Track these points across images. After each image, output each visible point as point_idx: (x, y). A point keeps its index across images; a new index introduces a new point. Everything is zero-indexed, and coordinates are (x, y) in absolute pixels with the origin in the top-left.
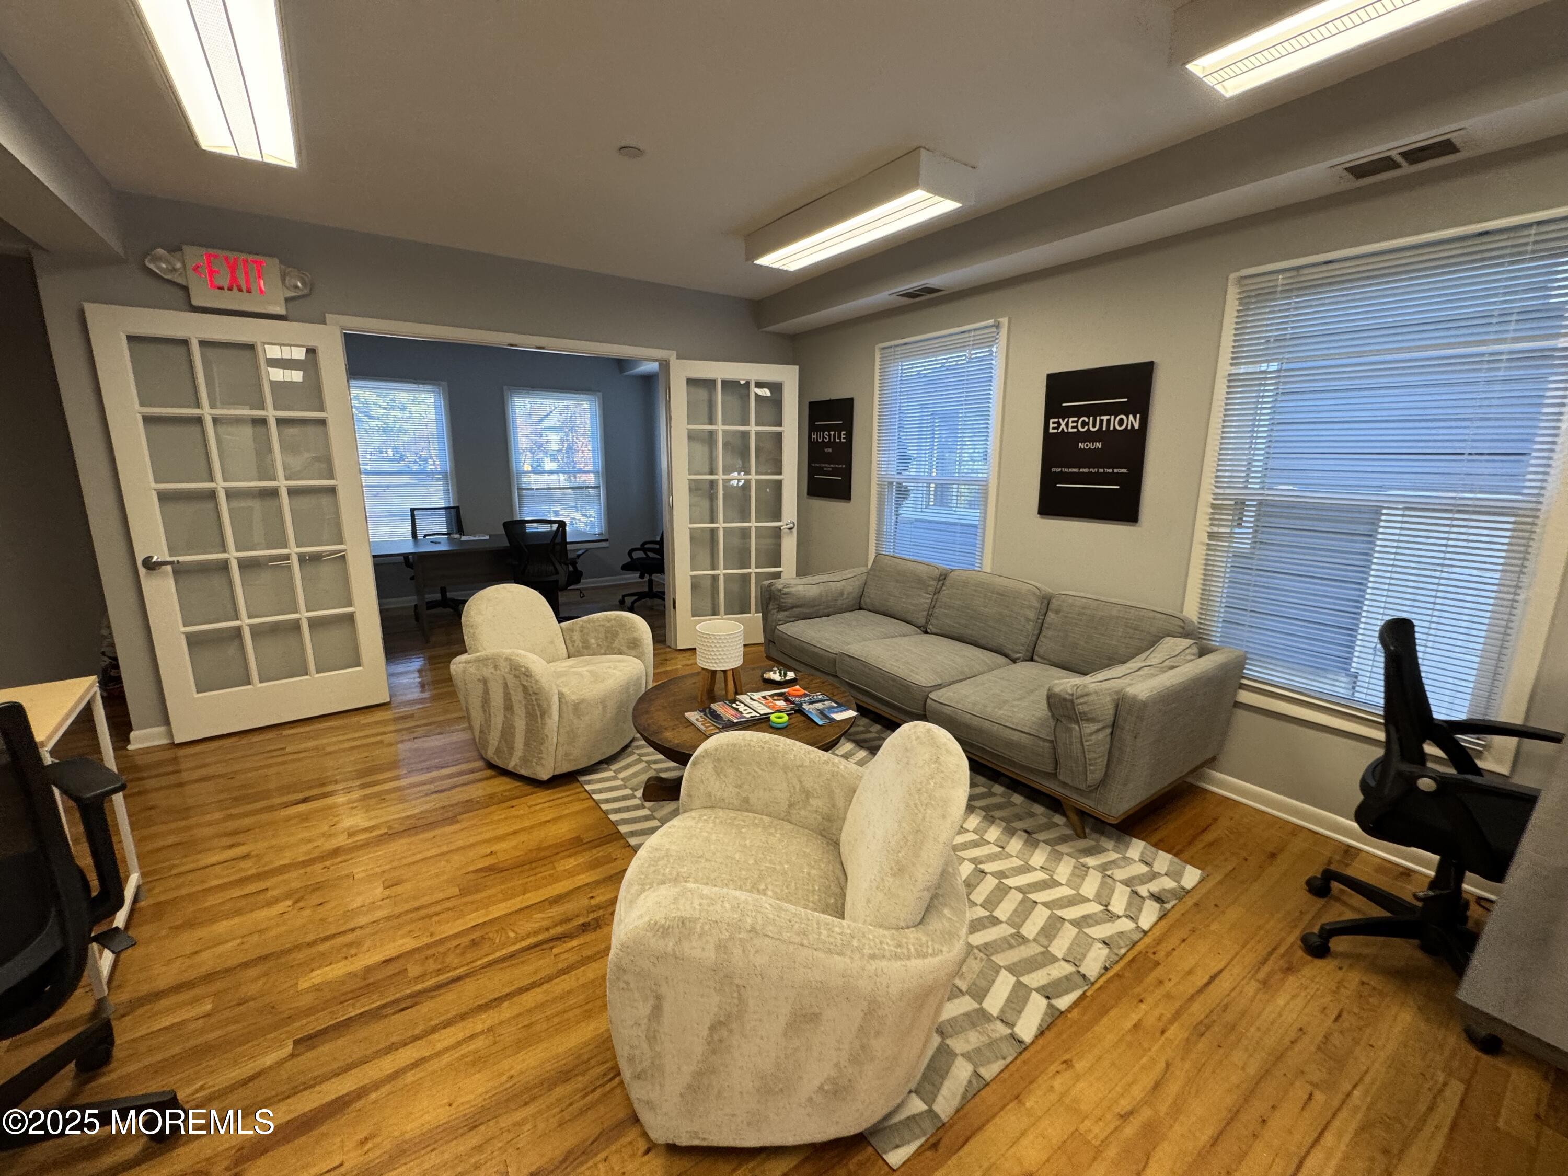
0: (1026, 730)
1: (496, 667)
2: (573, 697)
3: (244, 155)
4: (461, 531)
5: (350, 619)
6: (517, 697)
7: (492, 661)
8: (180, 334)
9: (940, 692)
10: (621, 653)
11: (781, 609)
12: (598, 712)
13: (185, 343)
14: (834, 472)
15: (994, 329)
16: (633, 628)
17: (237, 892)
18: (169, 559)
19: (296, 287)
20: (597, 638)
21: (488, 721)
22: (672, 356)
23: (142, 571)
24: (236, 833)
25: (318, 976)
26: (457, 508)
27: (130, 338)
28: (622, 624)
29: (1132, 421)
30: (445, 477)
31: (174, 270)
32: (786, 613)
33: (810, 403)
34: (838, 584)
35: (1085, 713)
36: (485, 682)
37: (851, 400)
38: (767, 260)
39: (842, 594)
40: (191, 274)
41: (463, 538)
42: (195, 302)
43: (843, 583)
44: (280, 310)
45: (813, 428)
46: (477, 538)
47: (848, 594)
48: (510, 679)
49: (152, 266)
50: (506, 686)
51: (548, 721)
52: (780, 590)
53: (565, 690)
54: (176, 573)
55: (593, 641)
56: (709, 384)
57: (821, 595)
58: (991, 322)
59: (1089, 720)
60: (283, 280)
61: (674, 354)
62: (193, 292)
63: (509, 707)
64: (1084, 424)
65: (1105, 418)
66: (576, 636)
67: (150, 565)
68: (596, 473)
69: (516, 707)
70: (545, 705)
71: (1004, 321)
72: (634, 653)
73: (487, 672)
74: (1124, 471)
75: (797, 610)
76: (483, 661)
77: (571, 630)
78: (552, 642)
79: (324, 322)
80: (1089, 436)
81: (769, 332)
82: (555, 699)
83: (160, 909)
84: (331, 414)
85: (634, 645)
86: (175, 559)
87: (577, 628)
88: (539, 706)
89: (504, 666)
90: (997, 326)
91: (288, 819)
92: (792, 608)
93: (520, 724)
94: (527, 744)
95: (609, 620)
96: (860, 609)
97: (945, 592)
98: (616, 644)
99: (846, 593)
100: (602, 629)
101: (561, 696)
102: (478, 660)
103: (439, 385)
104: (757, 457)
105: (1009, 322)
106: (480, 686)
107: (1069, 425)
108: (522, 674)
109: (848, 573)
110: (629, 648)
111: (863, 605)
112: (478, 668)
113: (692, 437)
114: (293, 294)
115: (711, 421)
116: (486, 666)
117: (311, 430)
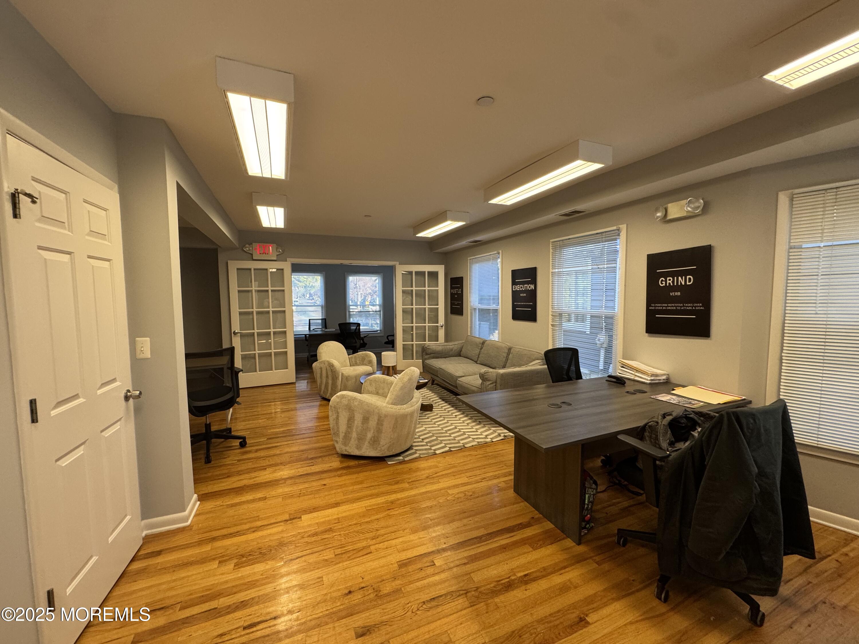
0: (477, 386)
1: (324, 364)
2: (346, 375)
3: (272, 226)
4: (326, 328)
5: (286, 353)
6: (330, 373)
7: (323, 362)
8: (249, 267)
9: (463, 378)
10: (366, 365)
11: (427, 354)
12: (354, 380)
13: (250, 269)
14: (458, 305)
15: (497, 254)
16: (370, 356)
17: (254, 417)
18: (239, 332)
19: (280, 252)
20: (359, 360)
21: (321, 382)
22: (396, 263)
23: (233, 335)
24: (253, 407)
25: (272, 430)
26: (325, 319)
27: (237, 269)
28: (367, 355)
29: (532, 287)
30: (322, 307)
31: (250, 250)
32: (428, 356)
33: (451, 279)
34: (451, 346)
35: (487, 378)
36: (321, 368)
37: (462, 277)
38: (421, 235)
39: (452, 350)
40: (254, 251)
41: (326, 330)
42: (254, 258)
43: (453, 346)
44: (275, 259)
45: (452, 288)
46: (331, 330)
47: (455, 350)
48: (328, 368)
49: (245, 250)
50: (327, 369)
51: (338, 381)
52: (426, 347)
53: (344, 373)
54: (241, 336)
55: (358, 361)
56: (411, 273)
57: (442, 350)
58: (496, 252)
59: (489, 380)
60: (277, 250)
61: (398, 263)
62: (254, 255)
63: (327, 377)
64: (521, 287)
65: (526, 285)
66: (353, 360)
67: (235, 333)
68: (379, 305)
69: (329, 377)
70: (337, 375)
71: (500, 251)
72: (370, 365)
73: (322, 365)
74: (532, 304)
75: (432, 355)
76: (321, 362)
77: (352, 358)
78: (345, 361)
79: (286, 261)
80: (522, 292)
81: (437, 253)
82: (341, 374)
83: (236, 419)
84: (286, 288)
85: (370, 363)
86: (241, 332)
87: (354, 357)
88: (336, 376)
89: (327, 364)
90: (499, 253)
91: (266, 405)
92: (430, 354)
93: (330, 382)
94: (332, 389)
95: (363, 354)
96: (461, 356)
97: (484, 348)
98: (365, 362)
99: (454, 350)
100: (361, 357)
101: (342, 374)
102: (319, 362)
103: (322, 273)
104: (429, 298)
105: (502, 251)
106: (320, 370)
107: (518, 288)
108: (331, 365)
109: (456, 343)
110: (369, 363)
111: (461, 355)
112: (320, 365)
113: (404, 292)
114: (278, 254)
115: (412, 287)
116: (322, 363)
117: (280, 293)
